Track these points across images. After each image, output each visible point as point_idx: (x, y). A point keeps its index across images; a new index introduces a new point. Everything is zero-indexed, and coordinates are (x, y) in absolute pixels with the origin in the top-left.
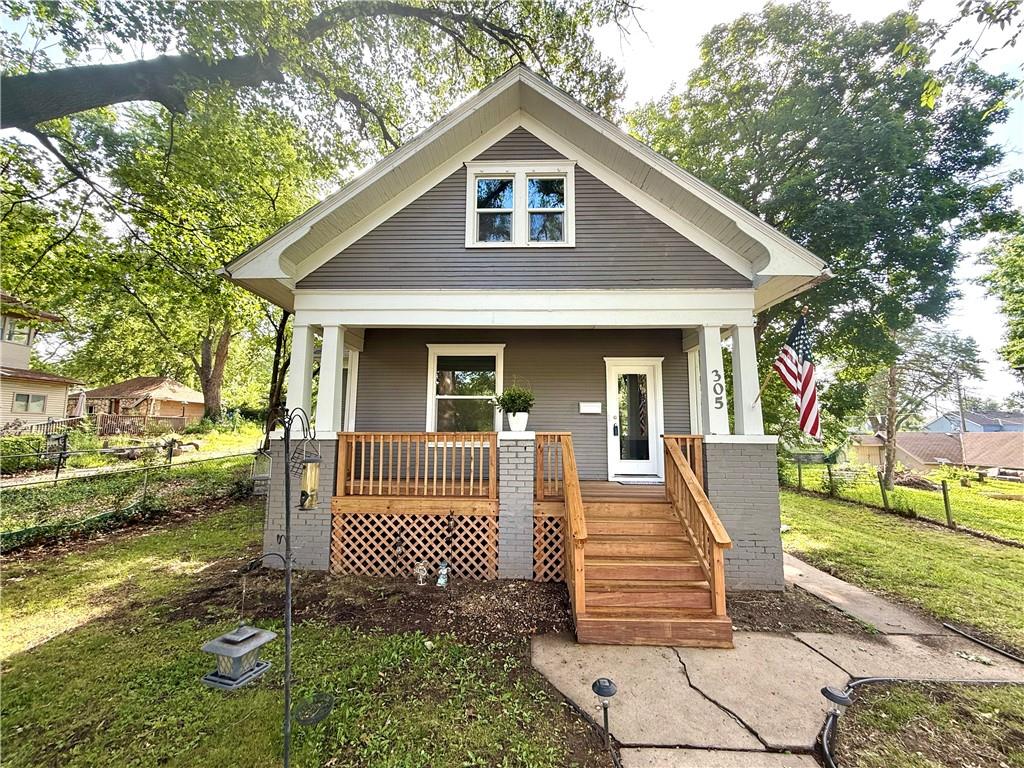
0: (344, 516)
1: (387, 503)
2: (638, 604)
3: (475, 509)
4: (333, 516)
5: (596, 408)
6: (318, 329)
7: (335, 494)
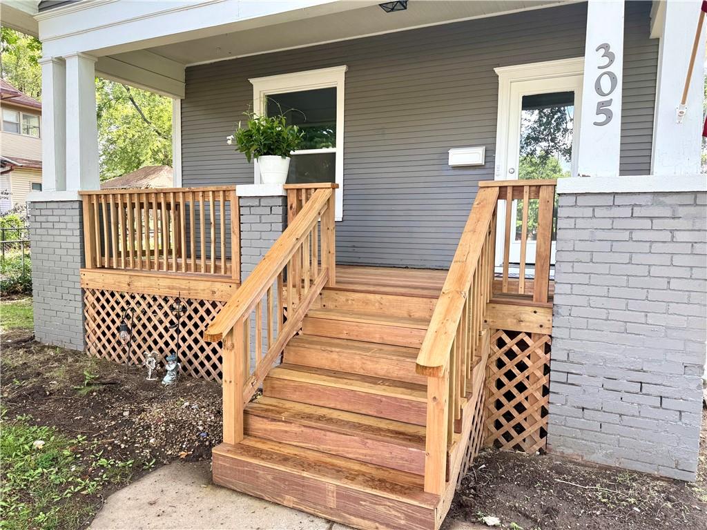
0: (93, 293)
1: (127, 279)
2: (322, 447)
3: (214, 292)
4: (84, 292)
5: (474, 156)
6: (61, 62)
7: (84, 266)
